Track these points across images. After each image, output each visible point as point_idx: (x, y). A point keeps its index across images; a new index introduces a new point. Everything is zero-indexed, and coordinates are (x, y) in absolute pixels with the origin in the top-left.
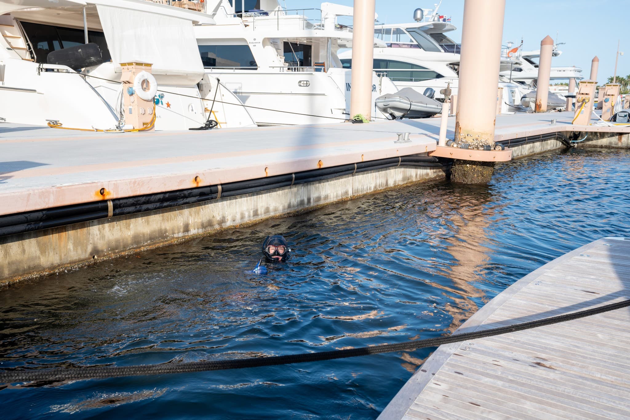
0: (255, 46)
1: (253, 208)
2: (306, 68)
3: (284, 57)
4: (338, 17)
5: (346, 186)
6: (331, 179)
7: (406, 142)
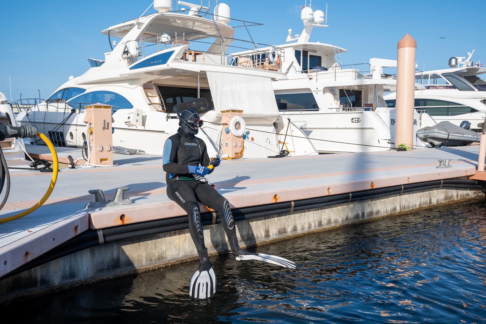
0: (317, 93)
1: (318, 219)
2: (357, 108)
3: (340, 101)
4: (384, 68)
5: (394, 204)
6: (382, 197)
7: (447, 167)
